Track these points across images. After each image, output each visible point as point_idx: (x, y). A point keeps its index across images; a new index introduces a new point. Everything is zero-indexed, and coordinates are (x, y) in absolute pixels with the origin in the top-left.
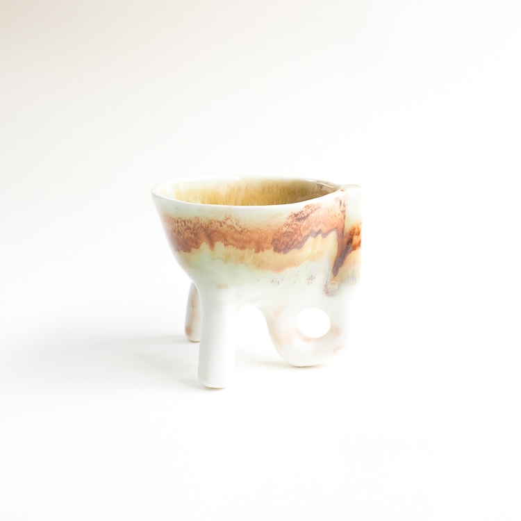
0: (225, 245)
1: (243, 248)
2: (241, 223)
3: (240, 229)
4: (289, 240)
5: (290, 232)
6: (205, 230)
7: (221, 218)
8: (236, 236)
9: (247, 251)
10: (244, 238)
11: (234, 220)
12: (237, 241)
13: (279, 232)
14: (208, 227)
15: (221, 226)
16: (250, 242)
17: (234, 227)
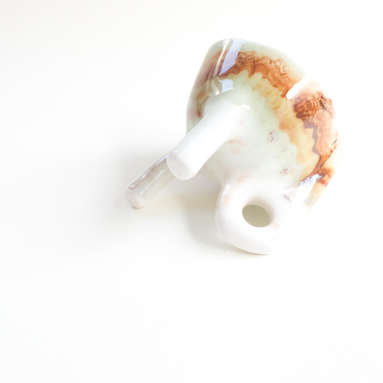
0: (264, 77)
1: (275, 86)
2: (286, 69)
3: (283, 72)
4: (306, 109)
5: (311, 104)
6: (254, 62)
7: (274, 58)
8: (277, 75)
9: (276, 90)
10: (282, 80)
11: (283, 64)
12: (275, 78)
13: (305, 96)
14: (259, 60)
15: (271, 63)
16: (283, 85)
17: (280, 68)
